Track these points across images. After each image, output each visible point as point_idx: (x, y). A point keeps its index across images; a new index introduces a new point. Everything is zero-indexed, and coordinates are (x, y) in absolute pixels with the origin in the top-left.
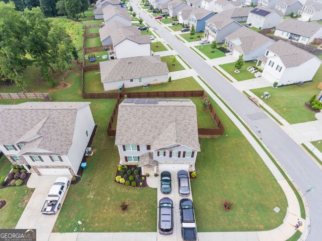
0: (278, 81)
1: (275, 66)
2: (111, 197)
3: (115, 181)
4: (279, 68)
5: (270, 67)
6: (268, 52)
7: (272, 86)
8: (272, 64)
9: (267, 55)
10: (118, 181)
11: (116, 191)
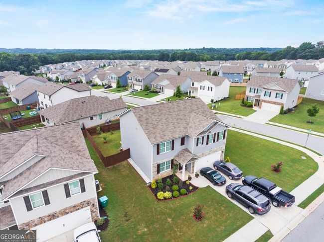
0: (213, 99)
1: (206, 88)
2: (170, 217)
3: (159, 200)
4: (210, 89)
5: (202, 90)
6: (193, 83)
7: (211, 103)
8: (203, 88)
9: (193, 85)
10: (162, 198)
11: (170, 209)
